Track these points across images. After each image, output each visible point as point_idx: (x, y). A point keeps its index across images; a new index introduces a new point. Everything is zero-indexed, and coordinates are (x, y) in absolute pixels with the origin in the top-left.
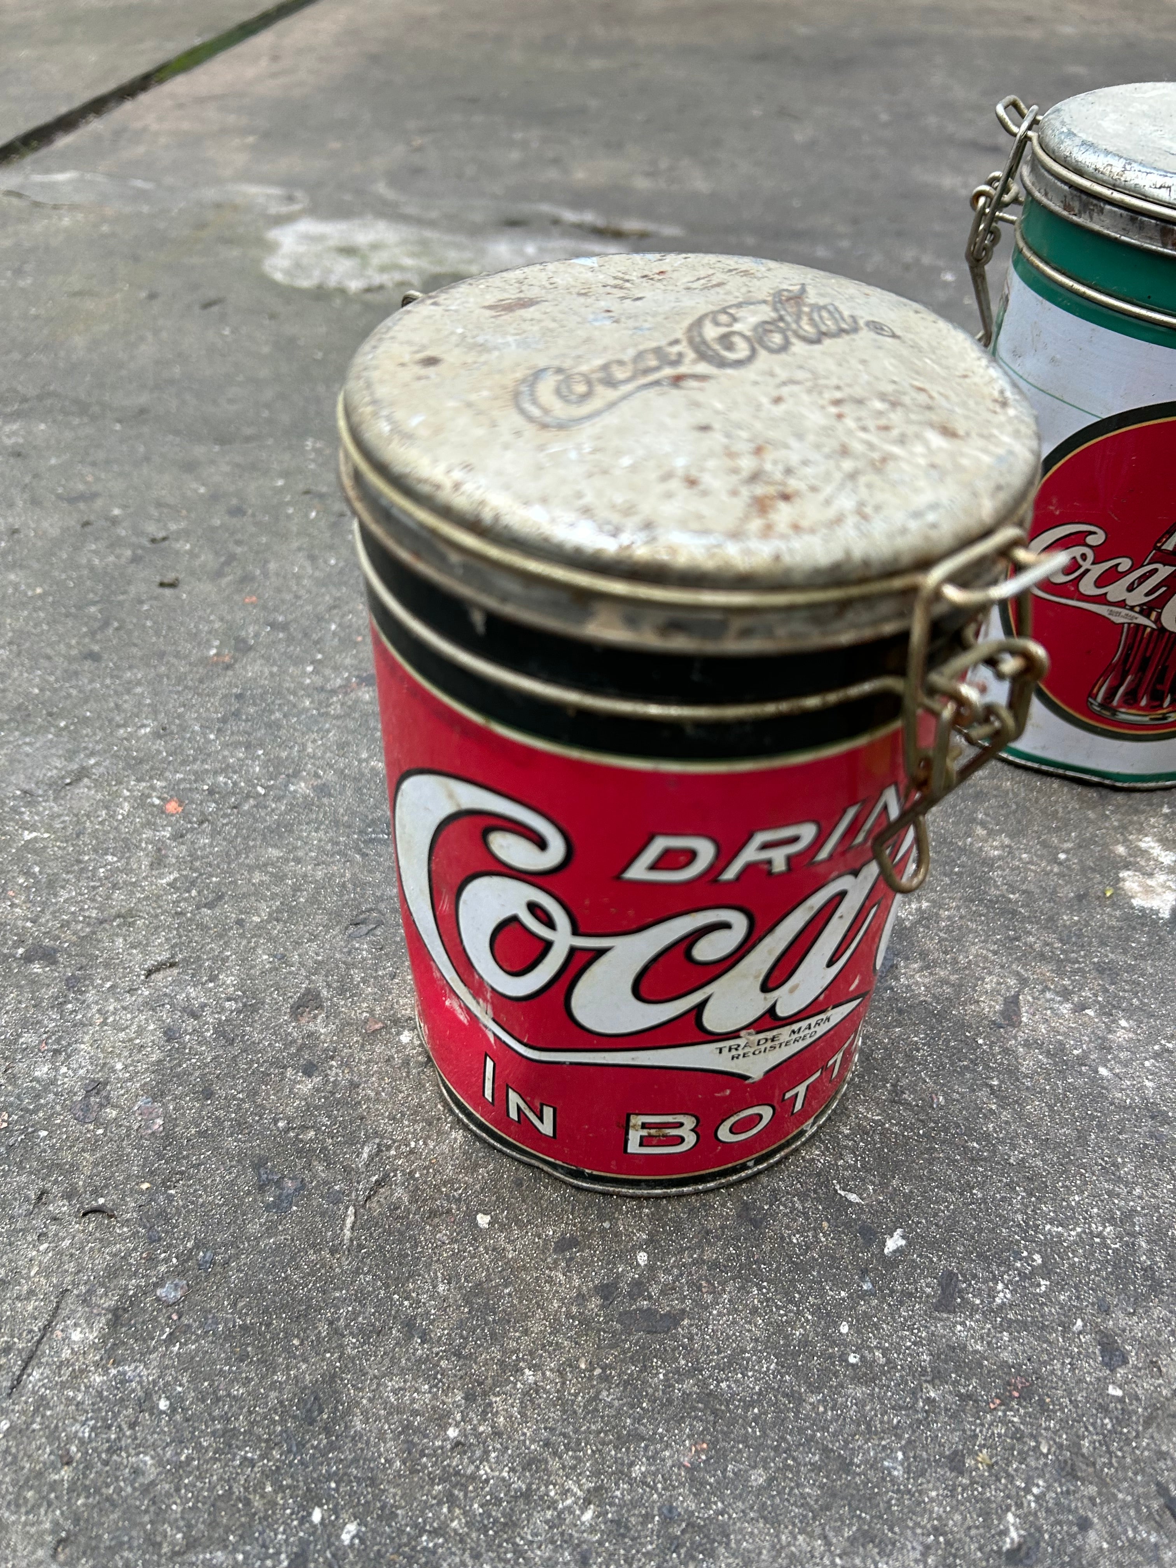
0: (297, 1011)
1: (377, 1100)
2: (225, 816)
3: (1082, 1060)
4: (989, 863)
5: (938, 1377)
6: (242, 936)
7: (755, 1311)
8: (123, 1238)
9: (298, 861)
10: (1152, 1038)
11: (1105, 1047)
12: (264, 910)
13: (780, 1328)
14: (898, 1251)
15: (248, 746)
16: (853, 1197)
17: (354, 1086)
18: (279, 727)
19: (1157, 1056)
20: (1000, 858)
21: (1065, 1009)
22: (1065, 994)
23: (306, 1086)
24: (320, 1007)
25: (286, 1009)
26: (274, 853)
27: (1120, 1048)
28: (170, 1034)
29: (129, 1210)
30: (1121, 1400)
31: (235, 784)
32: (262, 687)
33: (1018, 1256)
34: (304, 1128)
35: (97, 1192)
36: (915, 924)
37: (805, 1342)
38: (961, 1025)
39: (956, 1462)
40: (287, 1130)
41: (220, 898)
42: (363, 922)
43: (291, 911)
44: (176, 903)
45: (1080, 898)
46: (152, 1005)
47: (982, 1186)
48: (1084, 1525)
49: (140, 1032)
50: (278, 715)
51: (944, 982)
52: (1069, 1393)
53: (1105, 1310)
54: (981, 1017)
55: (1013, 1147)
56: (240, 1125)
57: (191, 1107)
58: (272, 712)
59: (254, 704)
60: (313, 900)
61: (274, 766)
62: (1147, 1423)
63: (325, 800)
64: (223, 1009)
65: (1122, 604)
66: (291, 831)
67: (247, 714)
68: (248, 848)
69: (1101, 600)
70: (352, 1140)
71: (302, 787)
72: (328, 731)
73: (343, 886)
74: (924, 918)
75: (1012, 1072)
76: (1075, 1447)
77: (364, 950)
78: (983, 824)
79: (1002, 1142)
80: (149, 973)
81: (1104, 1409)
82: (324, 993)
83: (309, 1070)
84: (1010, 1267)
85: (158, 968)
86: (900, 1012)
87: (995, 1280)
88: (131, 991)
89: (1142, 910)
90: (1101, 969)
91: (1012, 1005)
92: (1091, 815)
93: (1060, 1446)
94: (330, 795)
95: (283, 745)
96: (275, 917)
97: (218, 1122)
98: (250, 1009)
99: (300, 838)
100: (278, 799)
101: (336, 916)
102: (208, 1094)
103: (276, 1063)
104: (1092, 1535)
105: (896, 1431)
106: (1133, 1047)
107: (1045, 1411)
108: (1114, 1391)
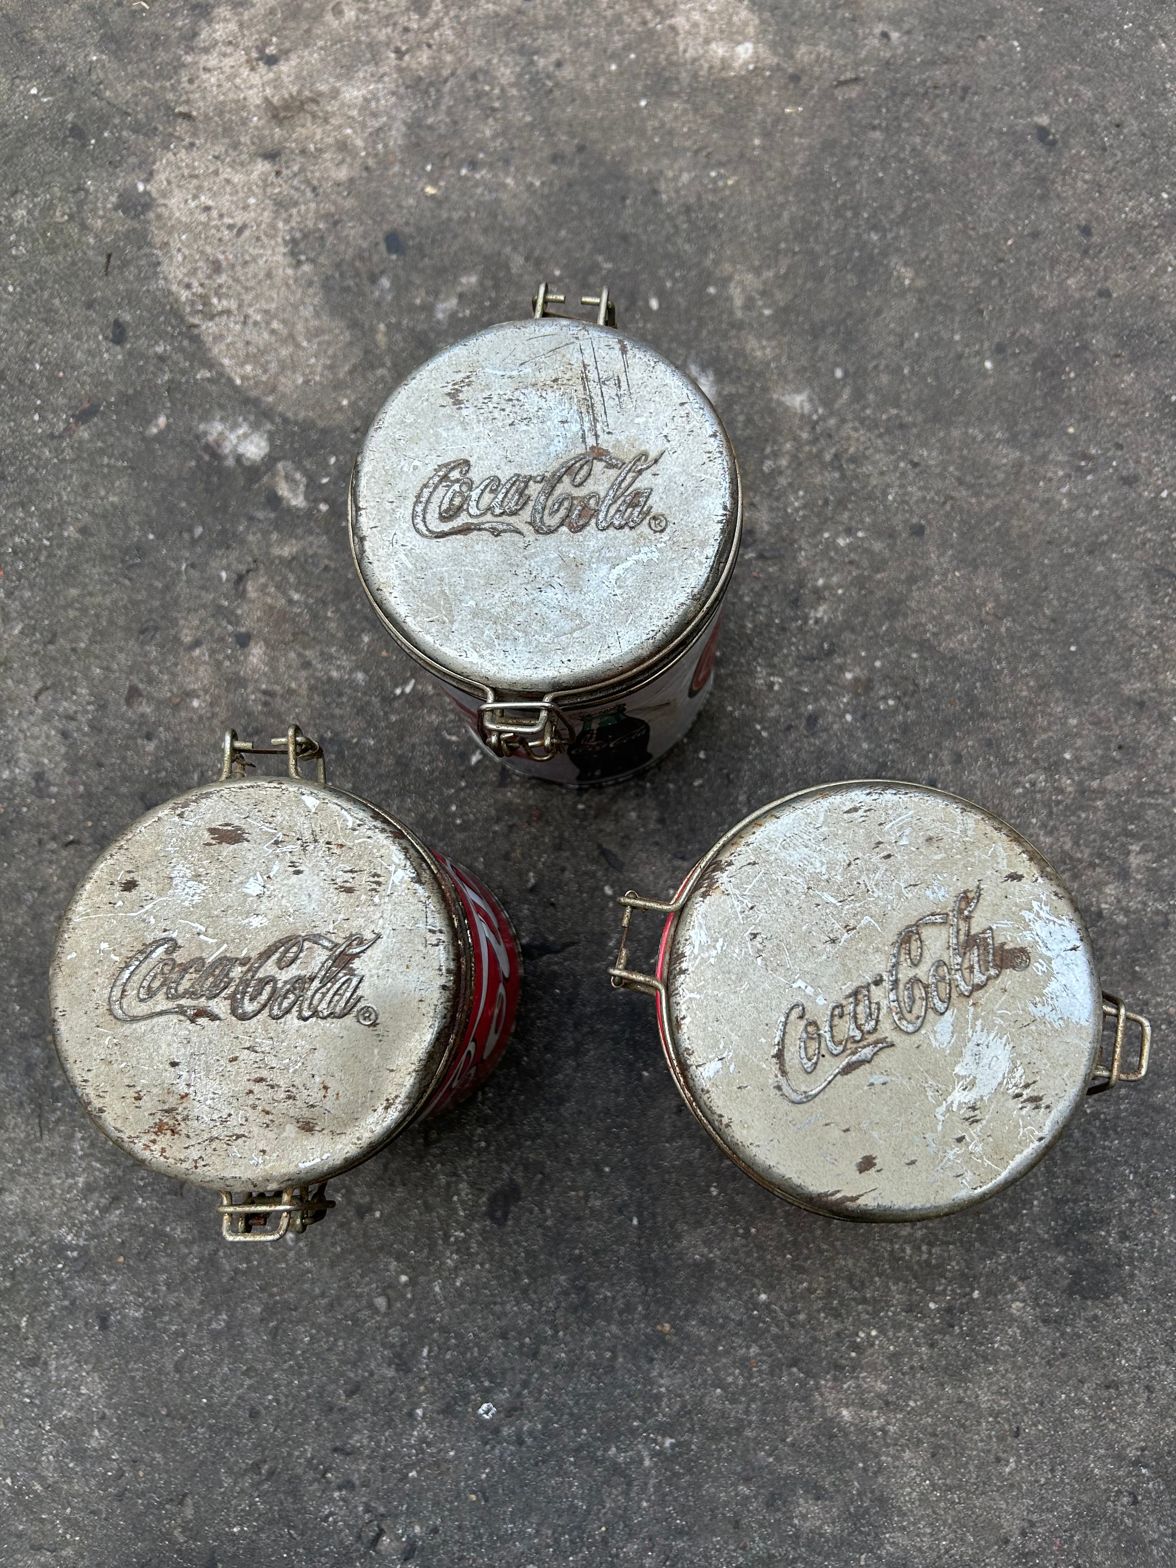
0: (129, 701)
1: (192, 745)
2: (33, 570)
5: (498, 820)
6: (79, 659)
7: (410, 810)
8: (90, 853)
9: (91, 594)
12: (85, 636)
13: (423, 816)
14: (479, 762)
15: (23, 505)
16: (454, 738)
17: (177, 740)
18: (37, 481)
23: (151, 747)
24: (141, 695)
25: (122, 702)
26: (74, 592)
28: (65, 734)
29: (86, 837)
31: (28, 541)
32: (9, 445)
34: (158, 771)
35: (67, 833)
37: (435, 819)
39: (507, 857)
40: (150, 774)
41: (55, 635)
42: (147, 629)
43: (102, 633)
44: (30, 645)
46: (47, 718)
48: (563, 870)
49: (48, 737)
50: (31, 470)
52: (560, 812)
56: (125, 779)
57: (93, 774)
58: (26, 468)
59: (12, 464)
60: (111, 622)
61: (47, 517)
62: (596, 817)
63: (91, 540)
64: (87, 712)
66: (78, 572)
67: (11, 475)
68: (57, 593)
70: (186, 772)
71: (70, 532)
72: (71, 476)
73: (125, 607)
76: (561, 836)
77: (153, 651)
80: (36, 698)
81: (575, 816)
82: (141, 686)
83: (149, 737)
85: (40, 692)
88: (32, 713)
93: (555, 837)
94: (92, 535)
95: (46, 498)
96: (92, 641)
97: (112, 780)
98: (102, 707)
99: (86, 576)
100: (60, 546)
101: (127, 629)
102: (100, 765)
103: (130, 737)
104: (567, 872)
105: (479, 850)
107: (548, 823)
108: (581, 807)
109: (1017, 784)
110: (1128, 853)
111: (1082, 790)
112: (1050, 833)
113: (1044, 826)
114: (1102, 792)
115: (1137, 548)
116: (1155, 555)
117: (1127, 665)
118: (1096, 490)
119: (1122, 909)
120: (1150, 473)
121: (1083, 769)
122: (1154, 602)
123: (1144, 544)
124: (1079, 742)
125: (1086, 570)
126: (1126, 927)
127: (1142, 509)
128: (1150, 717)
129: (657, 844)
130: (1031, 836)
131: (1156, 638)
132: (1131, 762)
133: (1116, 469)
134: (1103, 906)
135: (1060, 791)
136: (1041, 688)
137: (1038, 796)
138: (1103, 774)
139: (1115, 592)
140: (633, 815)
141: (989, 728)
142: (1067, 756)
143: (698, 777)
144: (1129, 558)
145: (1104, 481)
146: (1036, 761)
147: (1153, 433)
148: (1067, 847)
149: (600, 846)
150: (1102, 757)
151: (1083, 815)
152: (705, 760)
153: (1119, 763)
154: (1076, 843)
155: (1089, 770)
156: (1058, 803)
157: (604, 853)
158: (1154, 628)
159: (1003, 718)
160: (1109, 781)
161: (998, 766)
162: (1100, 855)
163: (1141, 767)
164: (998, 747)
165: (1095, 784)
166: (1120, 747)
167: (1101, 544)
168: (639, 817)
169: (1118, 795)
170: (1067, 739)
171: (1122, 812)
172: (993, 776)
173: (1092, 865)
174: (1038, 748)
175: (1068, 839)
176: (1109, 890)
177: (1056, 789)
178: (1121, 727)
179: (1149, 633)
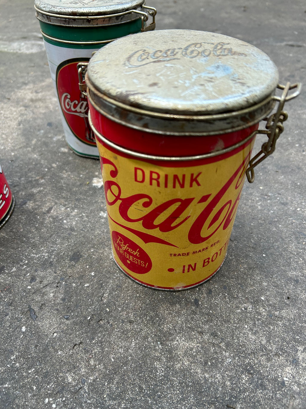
3: (60, 220)
4: (62, 179)
10: (81, 213)
11: (68, 215)
19: (80, 217)
20: (66, 177)
21: (63, 209)
22: (65, 205)
27: (72, 216)
30: (30, 289)
33: (22, 261)
36: (36, 193)
38: (36, 214)
45: (81, 184)
47: (21, 247)
51: (37, 205)
52: (18, 288)
53: (36, 271)
54: (42, 212)
55: (34, 239)
62: (34, 293)
65: (80, 112)
69: (76, 112)
74: (40, 192)
75: (42, 223)
76: (13, 300)
78: (66, 170)
79: (31, 238)
81: (25, 291)
84: (19, 263)
86: (23, 212)
87: (14, 267)
89: (94, 186)
90: (77, 200)
91: (51, 209)
92: (94, 166)
93: (10, 299)
104: (8, 317)
106: (75, 216)
107: (10, 293)
108: (29, 287)
109: (238, 307)
110: (297, 351)
111: (270, 315)
112: (255, 334)
113: (251, 330)
114: (281, 318)
115: (289, 224)
116: (297, 227)
117: (289, 264)
118: (271, 205)
119: (296, 382)
120: (292, 203)
121: (270, 305)
122: (299, 243)
123: (292, 224)
124: (268, 293)
125: (269, 229)
126: (299, 394)
127: (290, 212)
128: (302, 287)
129: (57, 310)
130: (244, 334)
131: (301, 256)
132: (293, 305)
133: (279, 200)
134: (285, 379)
135: (260, 314)
136: (250, 268)
137: (249, 315)
138: (281, 309)
139: (282, 238)
140: (52, 295)
141: (225, 281)
142: (263, 298)
143: (88, 283)
144: (287, 227)
145: (275, 203)
146: (247, 298)
147: (292, 192)
148: (264, 342)
149: (30, 307)
150: (280, 301)
151: (272, 327)
152: (93, 276)
153: (288, 305)
154: (268, 341)
155: (273, 306)
156: (258, 320)
157: (30, 310)
158: (300, 253)
159: (232, 278)
160: (284, 313)
161: (229, 298)
162: (282, 350)
163: (299, 309)
164: (230, 289)
165: (277, 313)
166: (288, 298)
167: (274, 222)
168: (54, 296)
169: (289, 320)
170: (262, 291)
171: (291, 328)
172: (226, 302)
173: (277, 354)
174: (249, 292)
175: (264, 338)
176: (288, 369)
177: (257, 312)
178: (288, 289)
179: (298, 254)
